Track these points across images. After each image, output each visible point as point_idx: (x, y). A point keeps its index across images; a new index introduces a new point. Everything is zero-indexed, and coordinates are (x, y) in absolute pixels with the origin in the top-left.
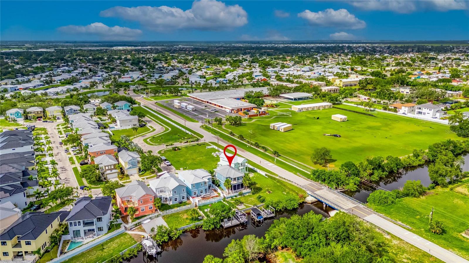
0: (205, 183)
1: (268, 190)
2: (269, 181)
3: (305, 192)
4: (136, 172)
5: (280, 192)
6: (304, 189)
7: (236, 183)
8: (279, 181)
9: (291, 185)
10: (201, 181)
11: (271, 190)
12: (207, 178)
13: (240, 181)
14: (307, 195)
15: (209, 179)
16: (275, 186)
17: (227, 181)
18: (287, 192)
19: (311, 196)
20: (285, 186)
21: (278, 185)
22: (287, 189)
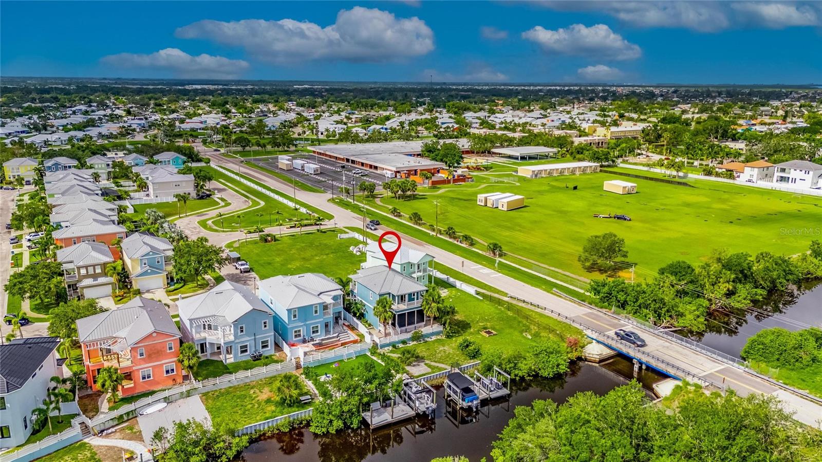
0: (325, 307)
1: (485, 328)
2: (488, 308)
3: (580, 332)
4: (161, 285)
5: (516, 333)
6: (577, 326)
7: (406, 307)
8: (510, 307)
9: (541, 315)
10: (316, 301)
11: (494, 329)
12: (330, 295)
13: (416, 304)
14: (585, 340)
15: (335, 298)
16: (501, 319)
17: (383, 302)
18: (533, 332)
19: (598, 342)
20: (527, 317)
21: (508, 317)
22: (532, 327)
